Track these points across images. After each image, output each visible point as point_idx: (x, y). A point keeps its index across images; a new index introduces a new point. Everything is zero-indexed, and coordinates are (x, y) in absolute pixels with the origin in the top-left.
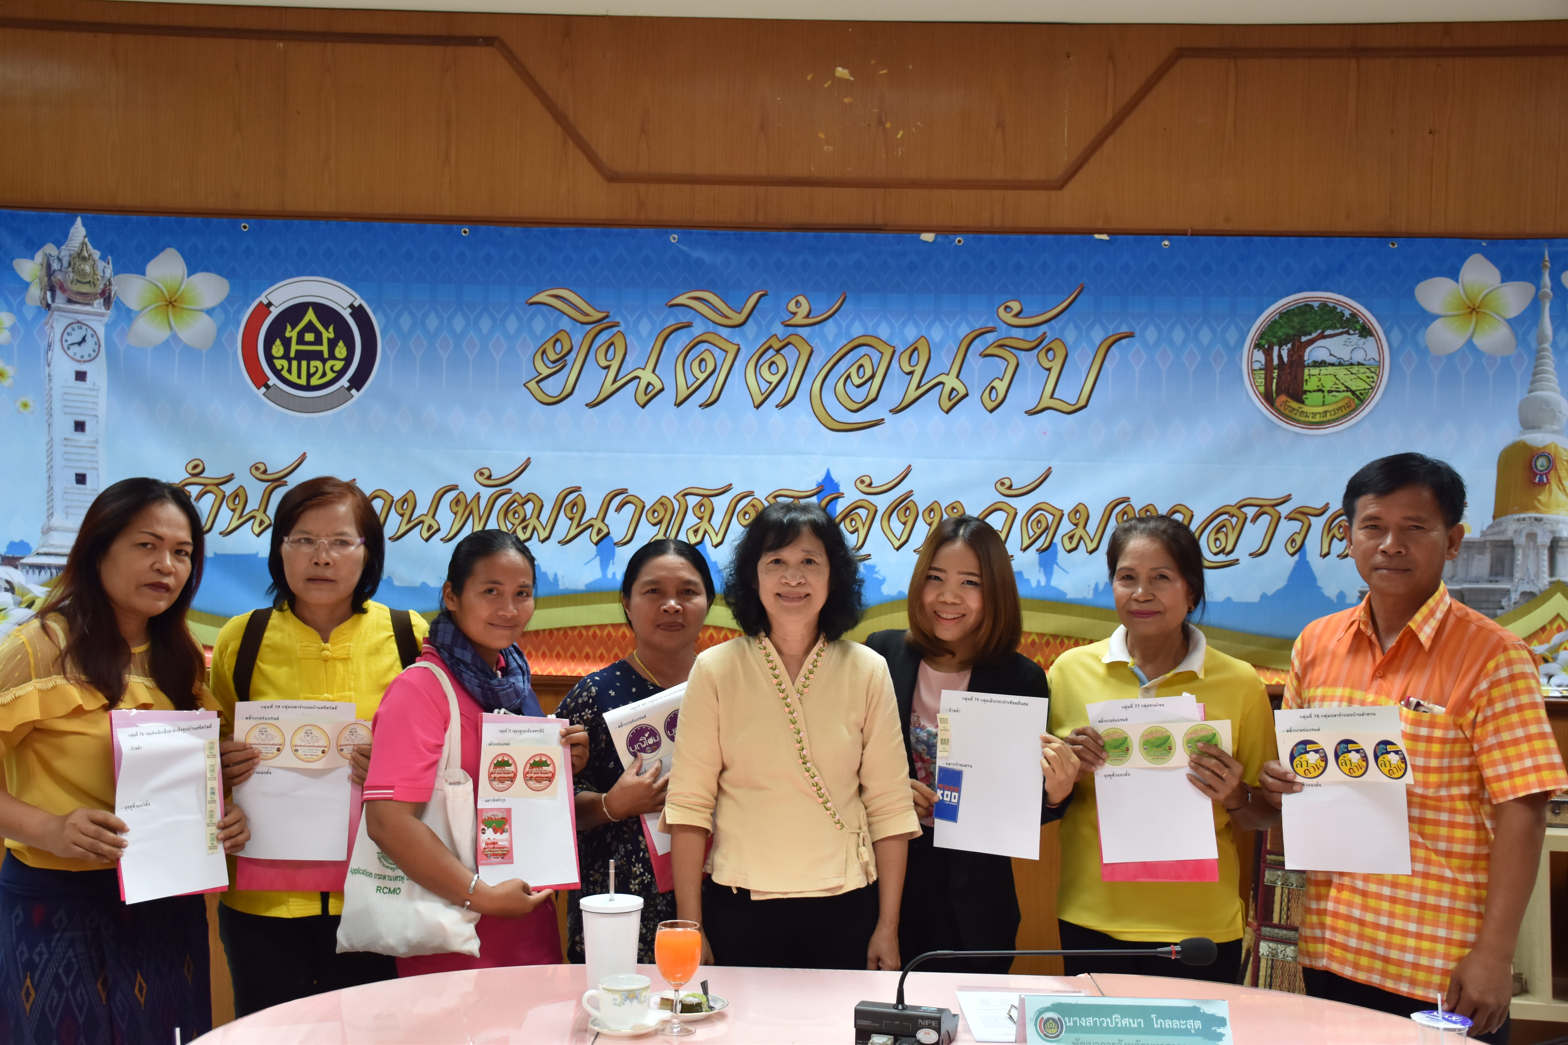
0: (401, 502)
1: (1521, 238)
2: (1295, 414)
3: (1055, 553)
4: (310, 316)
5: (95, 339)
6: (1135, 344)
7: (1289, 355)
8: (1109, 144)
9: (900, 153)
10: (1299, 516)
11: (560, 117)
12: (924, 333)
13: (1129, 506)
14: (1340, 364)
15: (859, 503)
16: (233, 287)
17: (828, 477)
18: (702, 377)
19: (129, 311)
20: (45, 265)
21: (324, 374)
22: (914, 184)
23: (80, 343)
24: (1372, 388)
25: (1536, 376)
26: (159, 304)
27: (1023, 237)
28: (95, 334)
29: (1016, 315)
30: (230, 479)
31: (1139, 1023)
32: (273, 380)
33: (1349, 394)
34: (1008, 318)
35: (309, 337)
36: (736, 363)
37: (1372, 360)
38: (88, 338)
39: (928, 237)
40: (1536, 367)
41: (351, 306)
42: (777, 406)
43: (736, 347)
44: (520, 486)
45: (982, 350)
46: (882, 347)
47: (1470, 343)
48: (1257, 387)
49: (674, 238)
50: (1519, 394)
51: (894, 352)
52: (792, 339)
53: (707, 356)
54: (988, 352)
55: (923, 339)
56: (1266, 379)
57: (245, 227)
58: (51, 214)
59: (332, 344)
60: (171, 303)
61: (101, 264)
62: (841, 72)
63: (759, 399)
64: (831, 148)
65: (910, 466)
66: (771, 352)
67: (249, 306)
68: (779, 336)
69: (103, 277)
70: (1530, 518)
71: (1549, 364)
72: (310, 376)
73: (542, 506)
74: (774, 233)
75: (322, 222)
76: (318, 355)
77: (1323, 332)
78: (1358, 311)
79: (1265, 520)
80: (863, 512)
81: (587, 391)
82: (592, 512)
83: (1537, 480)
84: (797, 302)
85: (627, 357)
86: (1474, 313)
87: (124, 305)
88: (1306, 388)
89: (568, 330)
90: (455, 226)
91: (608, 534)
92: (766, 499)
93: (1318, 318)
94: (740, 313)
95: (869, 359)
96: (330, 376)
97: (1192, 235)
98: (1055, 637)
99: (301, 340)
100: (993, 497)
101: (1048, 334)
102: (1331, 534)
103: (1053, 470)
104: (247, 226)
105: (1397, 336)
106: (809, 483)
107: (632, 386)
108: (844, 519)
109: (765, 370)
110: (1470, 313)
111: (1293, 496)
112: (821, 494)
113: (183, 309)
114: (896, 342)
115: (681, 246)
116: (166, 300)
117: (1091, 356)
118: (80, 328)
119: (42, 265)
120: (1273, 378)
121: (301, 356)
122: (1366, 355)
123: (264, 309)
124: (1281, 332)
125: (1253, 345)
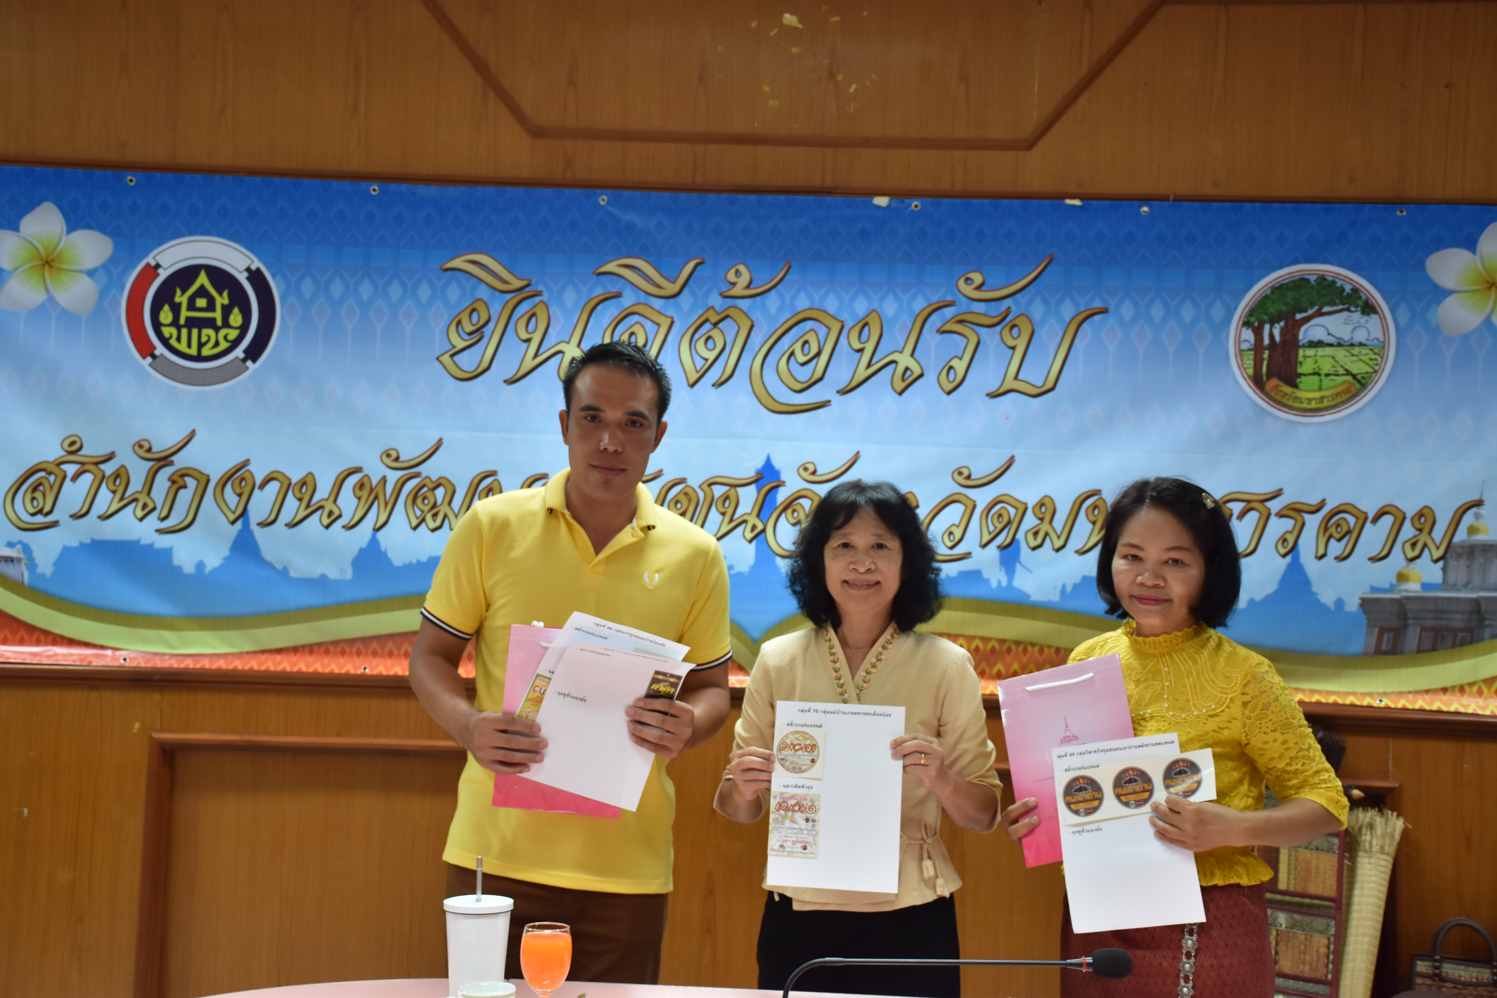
0: (299, 485)
2: (1288, 400)
3: (1018, 551)
4: (203, 279)
6: (1110, 320)
7: (1282, 334)
8: (1084, 99)
9: (853, 109)
10: (1291, 513)
11: (480, 65)
12: (875, 306)
13: (1101, 500)
14: (1339, 345)
15: (802, 493)
16: (117, 246)
17: (768, 463)
21: (217, 344)
22: (868, 143)
24: (1376, 371)
26: (35, 263)
27: (986, 201)
29: (978, 288)
30: (110, 457)
32: (160, 349)
33: (1349, 378)
34: (969, 290)
35: (201, 302)
36: (670, 338)
37: (1375, 341)
39: (881, 201)
41: (248, 270)
42: (713, 385)
43: (669, 321)
44: (431, 470)
45: (939, 325)
46: (829, 322)
47: (1488, 322)
48: (1245, 369)
49: (603, 200)
51: (842, 327)
52: (731, 312)
53: (637, 329)
54: (946, 328)
55: (874, 314)
56: (1255, 360)
57: (131, 181)
59: (227, 311)
62: (789, 19)
63: (693, 377)
64: (777, 103)
65: (858, 453)
66: (708, 326)
67: (134, 267)
68: (717, 308)
72: (201, 345)
73: (454, 492)
74: (712, 196)
75: (217, 177)
76: (210, 323)
77: (1321, 308)
78: (1361, 285)
79: (1253, 517)
80: (806, 503)
81: (506, 366)
84: (737, 272)
85: (550, 330)
86: (1493, 288)
88: (1300, 370)
89: (485, 298)
90: (363, 184)
92: (700, 487)
93: (1315, 293)
94: (674, 282)
95: (816, 335)
96: (224, 345)
97: (1175, 200)
98: (1017, 643)
99: (191, 306)
100: (949, 487)
101: (1013, 309)
102: (1327, 534)
103: (1016, 458)
104: (134, 179)
105: (1404, 313)
106: (748, 470)
107: (555, 361)
108: (784, 510)
109: (700, 346)
110: (1490, 288)
111: (1285, 491)
112: (761, 482)
113: (61, 269)
114: (844, 316)
115: (610, 208)
116: (42, 260)
117: (1060, 334)
120: (1263, 360)
121: (191, 323)
122: (1369, 334)
123: (152, 271)
124: (1273, 309)
125: (1241, 323)
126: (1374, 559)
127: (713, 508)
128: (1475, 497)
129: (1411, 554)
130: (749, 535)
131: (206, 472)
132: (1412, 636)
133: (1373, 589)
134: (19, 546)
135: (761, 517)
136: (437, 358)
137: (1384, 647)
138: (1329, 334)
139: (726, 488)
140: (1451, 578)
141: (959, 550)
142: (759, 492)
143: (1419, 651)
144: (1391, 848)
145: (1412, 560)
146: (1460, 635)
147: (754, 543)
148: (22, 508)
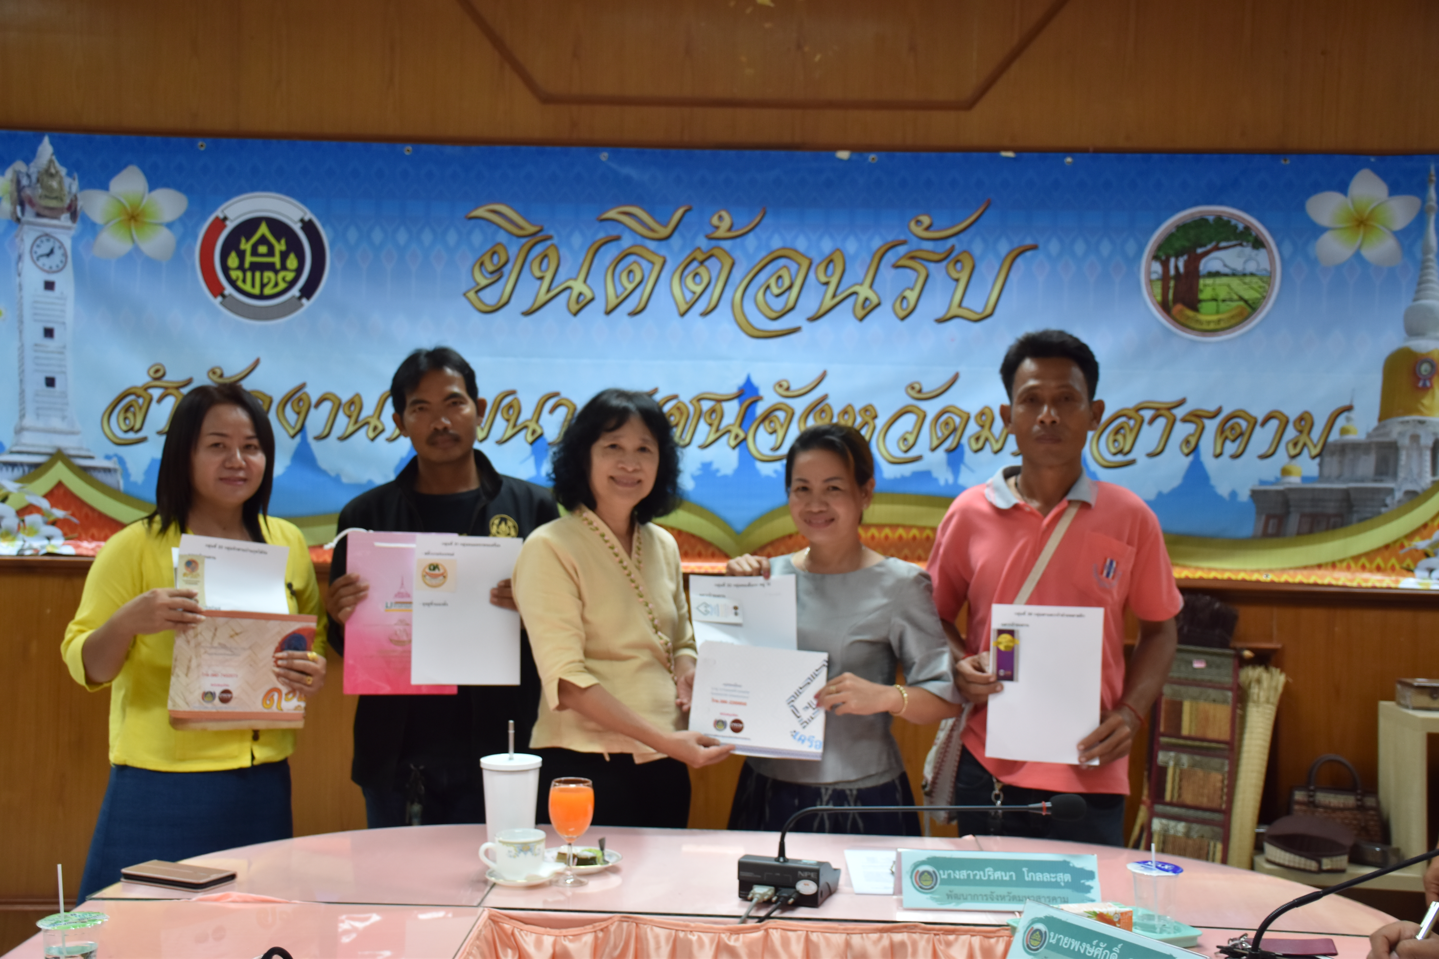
0: (348, 405)
1: (1409, 154)
2: (1191, 322)
3: (962, 453)
4: (264, 230)
5: (62, 251)
6: (1039, 256)
7: (1186, 266)
8: (1015, 66)
9: (817, 76)
10: (1193, 419)
11: (497, 43)
12: (839, 245)
14: (1234, 275)
15: (778, 406)
16: (191, 202)
17: (748, 381)
18: (630, 287)
19: (94, 225)
20: (15, 181)
21: (276, 285)
22: (831, 105)
23: (48, 255)
24: (1264, 297)
25: (1420, 286)
26: (122, 218)
27: (933, 154)
28: (62, 246)
29: (927, 229)
31: (1011, 876)
32: (229, 290)
33: (1242, 303)
34: (919, 231)
35: (263, 249)
36: (663, 275)
37: (1264, 271)
38: (56, 250)
39: (843, 155)
40: (1421, 277)
41: (302, 220)
42: (700, 315)
43: (662, 260)
45: (894, 261)
46: (800, 259)
47: (1357, 255)
48: (1154, 296)
49: (605, 157)
50: (1405, 303)
51: (811, 264)
52: (716, 252)
53: (635, 267)
54: (900, 263)
55: (838, 252)
56: (1163, 288)
57: (202, 146)
58: (21, 133)
59: (284, 256)
60: (133, 217)
61: (67, 181)
63: (683, 307)
64: (752, 71)
65: (825, 371)
66: (695, 264)
67: (205, 220)
68: (703, 249)
69: (70, 193)
70: (1414, 421)
71: (1434, 273)
72: (263, 286)
74: (698, 152)
75: (274, 141)
76: (271, 267)
77: (1218, 243)
78: (1252, 224)
79: (1161, 422)
80: (781, 415)
81: (522, 300)
82: (527, 414)
84: (720, 217)
85: (561, 269)
86: (1362, 225)
87: (89, 219)
88: (1201, 296)
89: (504, 242)
90: (399, 145)
91: (541, 435)
92: (691, 402)
93: (1213, 230)
94: (666, 227)
95: (788, 270)
96: (282, 286)
97: (1095, 152)
99: (255, 252)
100: (904, 400)
101: (957, 247)
102: (1224, 436)
103: (960, 374)
104: (205, 144)
105: (1288, 248)
106: (732, 387)
107: (564, 296)
108: (763, 421)
109: (689, 281)
110: (1359, 226)
111: (1188, 400)
112: (743, 397)
113: (144, 223)
114: (813, 254)
115: (611, 164)
116: (128, 215)
117: (997, 267)
118: (48, 240)
119: (12, 181)
120: (1168, 288)
121: (255, 267)
122: (1258, 266)
123: (220, 223)
124: (1178, 245)
125: (1151, 257)
126: (1263, 457)
127: (702, 420)
128: (1346, 403)
129: (1293, 452)
130: (733, 443)
131: (269, 394)
132: (1293, 522)
133: (1262, 482)
134: (115, 459)
135: (743, 426)
136: (465, 294)
137: (1270, 531)
138: (1225, 266)
139: (713, 403)
140: (1326, 471)
141: (913, 453)
142: (741, 406)
143: (1299, 533)
144: (1275, 699)
145: (1293, 457)
146: (1332, 520)
147: (737, 449)
148: (117, 426)
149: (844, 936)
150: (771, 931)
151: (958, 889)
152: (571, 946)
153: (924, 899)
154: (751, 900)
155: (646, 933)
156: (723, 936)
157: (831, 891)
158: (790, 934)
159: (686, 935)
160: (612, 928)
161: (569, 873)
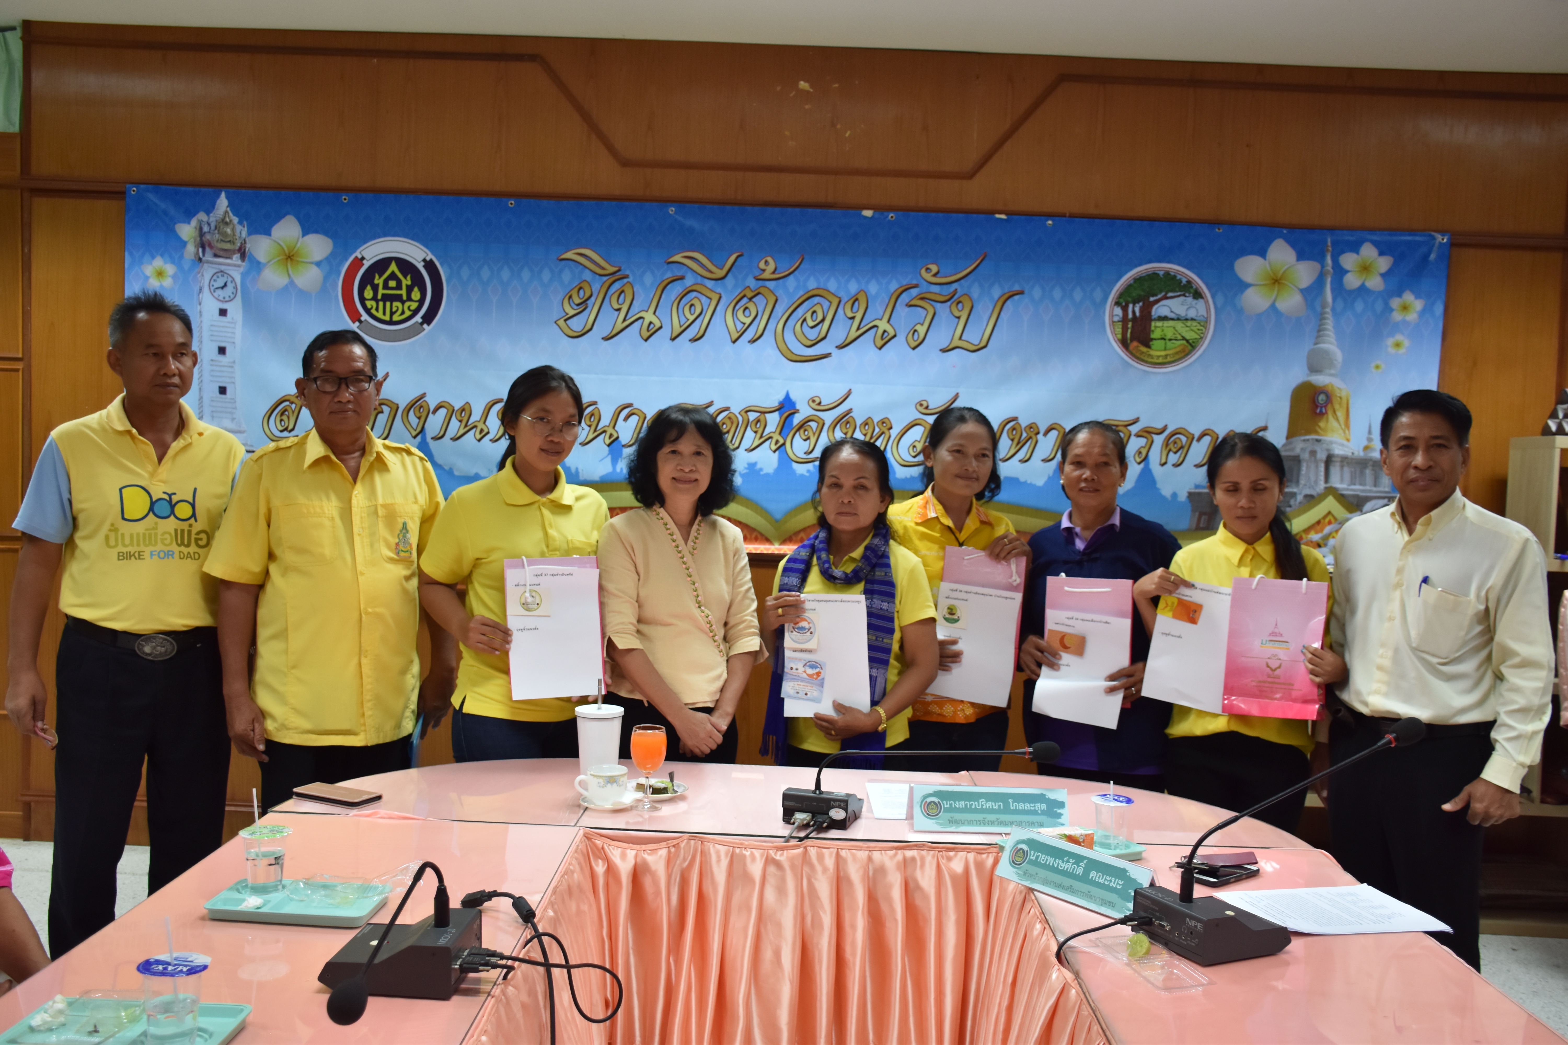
0: (460, 411)
1: (1312, 228)
2: (1144, 356)
4: (393, 267)
5: (233, 284)
6: (1025, 300)
7: (1141, 311)
8: (1007, 146)
9: (848, 148)
10: (1145, 434)
11: (586, 116)
12: (863, 287)
13: (1017, 424)
14: (1178, 319)
15: (811, 418)
16: (335, 245)
17: (787, 397)
18: (692, 318)
19: (259, 263)
20: (198, 228)
21: (403, 313)
22: (858, 172)
23: (222, 288)
24: (1201, 338)
25: (1320, 332)
26: (281, 257)
27: (941, 215)
28: (233, 280)
29: (935, 275)
31: (999, 806)
32: (365, 317)
33: (1184, 342)
34: (928, 277)
35: (392, 284)
36: (718, 308)
37: (1202, 317)
38: (229, 284)
39: (868, 213)
40: (1320, 325)
41: (424, 260)
42: (749, 342)
43: (717, 296)
45: (907, 301)
46: (830, 298)
47: (1273, 306)
48: (1116, 334)
49: (672, 211)
50: (1308, 346)
51: (840, 302)
52: (762, 290)
53: (695, 302)
54: (912, 303)
55: (862, 292)
56: (1123, 328)
57: (345, 199)
58: (204, 189)
59: (410, 289)
60: (289, 257)
61: (239, 228)
62: (803, 85)
63: (735, 335)
64: (794, 143)
65: (850, 390)
66: (745, 300)
67: (347, 260)
68: (752, 287)
69: (240, 237)
70: (1312, 439)
71: (1330, 324)
72: (392, 313)
74: (749, 208)
75: (403, 196)
76: (399, 298)
77: (1166, 294)
78: (1193, 279)
80: (813, 425)
81: (603, 327)
82: (605, 421)
83: (1318, 411)
84: (766, 262)
85: (634, 302)
86: (1277, 283)
87: (255, 258)
88: (1153, 336)
89: (589, 280)
90: (504, 199)
91: (617, 438)
92: (739, 413)
93: (1162, 283)
94: (722, 269)
95: (821, 307)
96: (408, 313)
97: (1070, 216)
99: (386, 286)
100: (913, 414)
101: (959, 290)
102: (1168, 449)
103: (960, 395)
104: (347, 198)
105: (1220, 299)
106: (773, 401)
107: (637, 325)
108: (798, 430)
109: (740, 313)
110: (1274, 283)
111: (1141, 419)
112: (783, 410)
113: (298, 261)
114: (841, 294)
115: (677, 217)
116: (286, 255)
117: (991, 308)
118: (223, 276)
119: (196, 228)
120: (1127, 328)
121: (386, 298)
122: (1198, 312)
123: (359, 262)
124: (1135, 294)
125: (1113, 303)
126: (1198, 466)
127: (749, 428)
128: (1262, 424)
130: (774, 447)
131: (396, 402)
133: (1197, 486)
135: (782, 434)
136: (555, 322)
137: (1201, 525)
138: (1172, 312)
139: (758, 414)
142: (781, 417)
147: (777, 452)
148: (274, 426)
149: (867, 852)
150: (809, 848)
151: (957, 816)
152: (650, 858)
153: (930, 824)
154: (794, 824)
155: (709, 849)
156: (771, 852)
157: (856, 817)
158: (824, 850)
159: (741, 851)
160: (682, 845)
161: (646, 800)
